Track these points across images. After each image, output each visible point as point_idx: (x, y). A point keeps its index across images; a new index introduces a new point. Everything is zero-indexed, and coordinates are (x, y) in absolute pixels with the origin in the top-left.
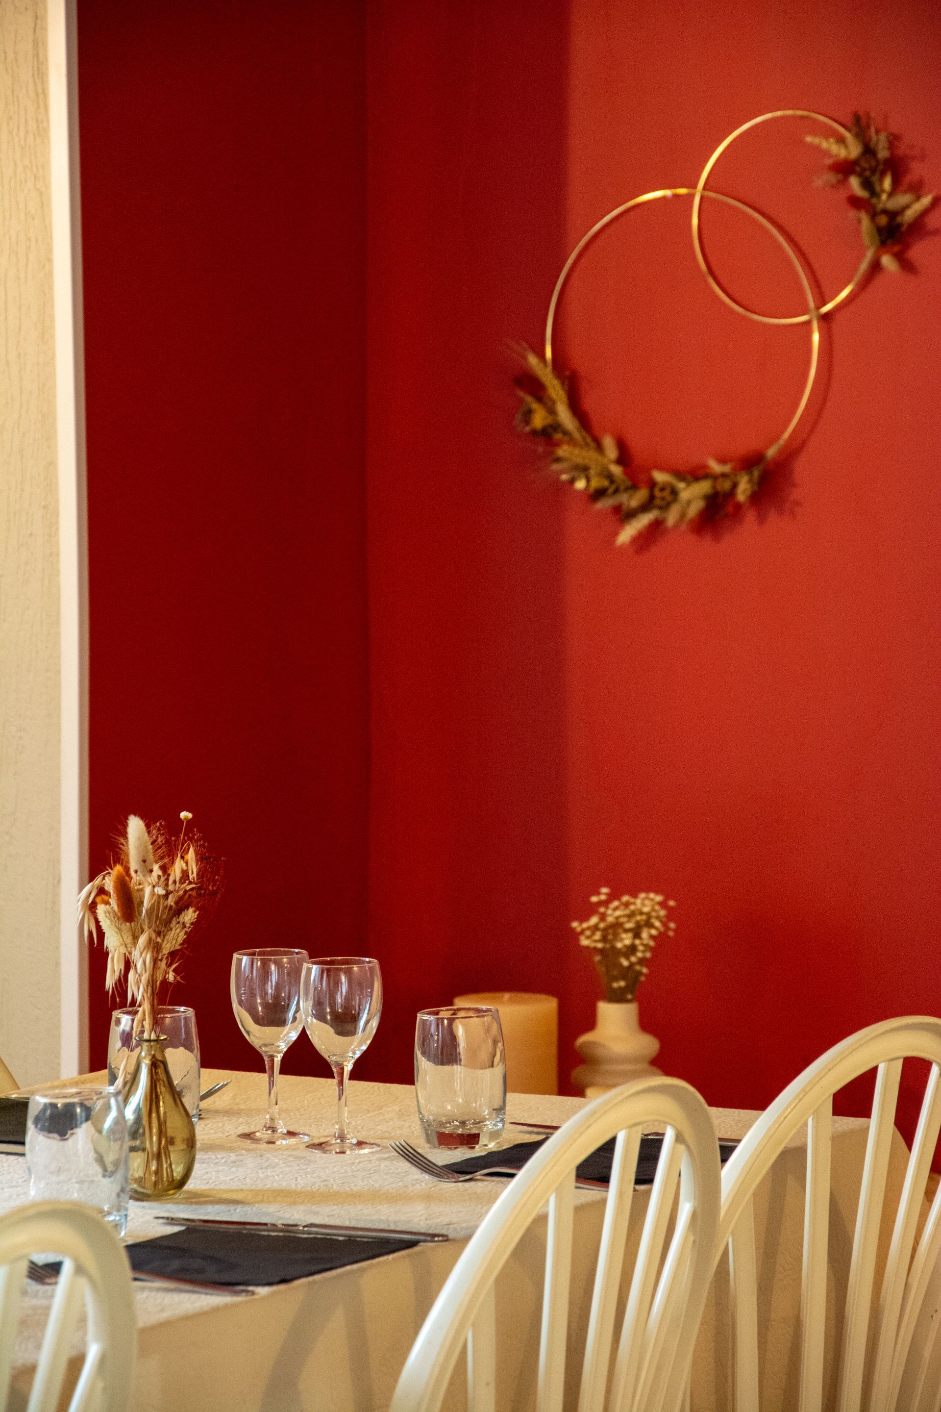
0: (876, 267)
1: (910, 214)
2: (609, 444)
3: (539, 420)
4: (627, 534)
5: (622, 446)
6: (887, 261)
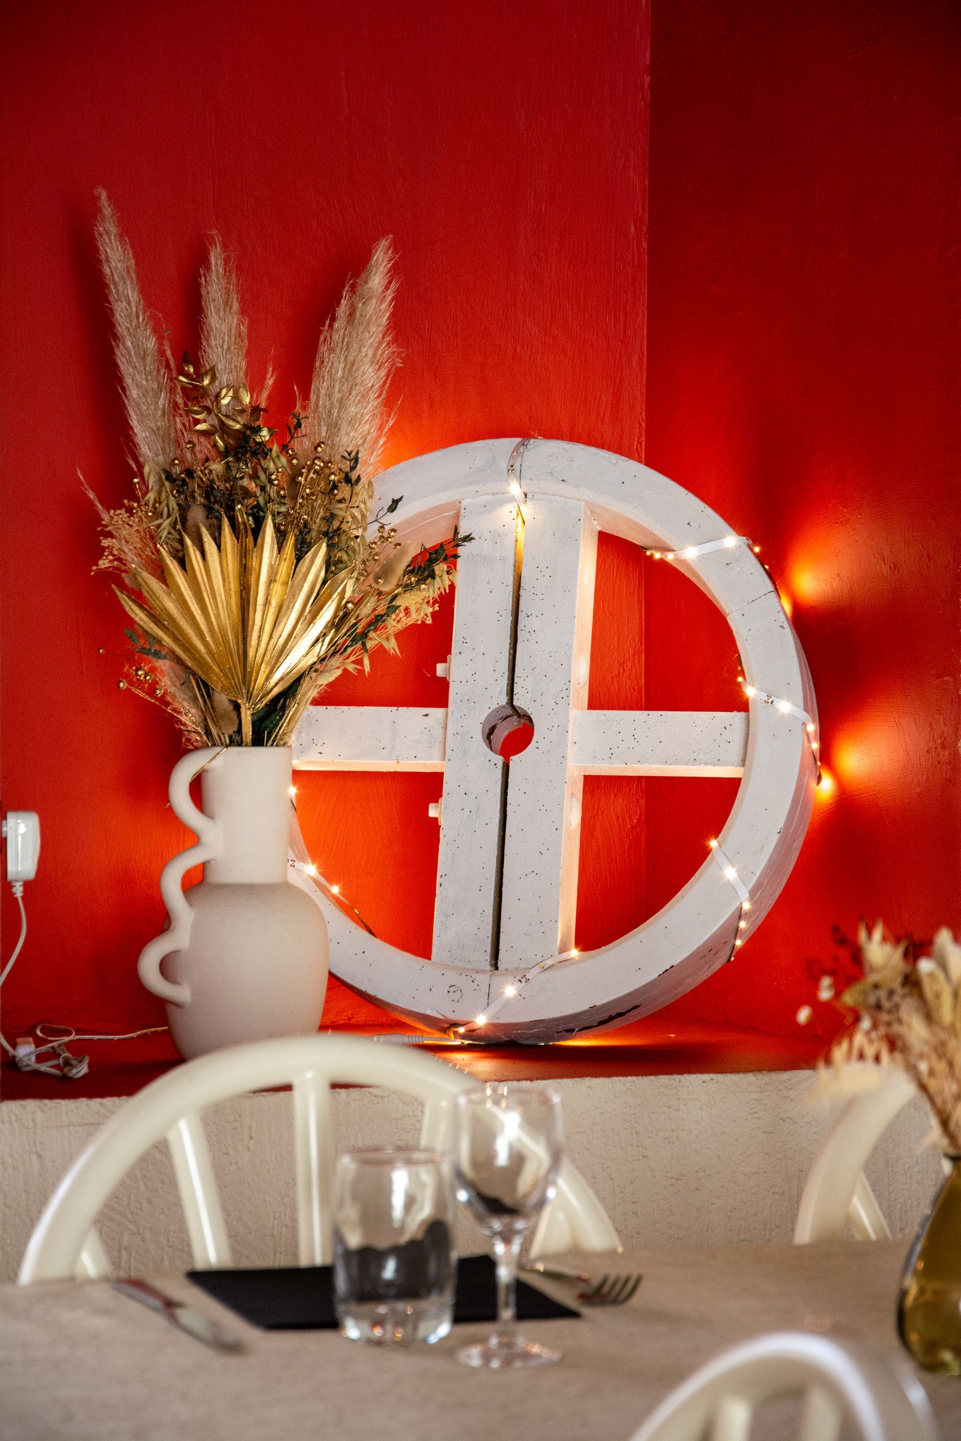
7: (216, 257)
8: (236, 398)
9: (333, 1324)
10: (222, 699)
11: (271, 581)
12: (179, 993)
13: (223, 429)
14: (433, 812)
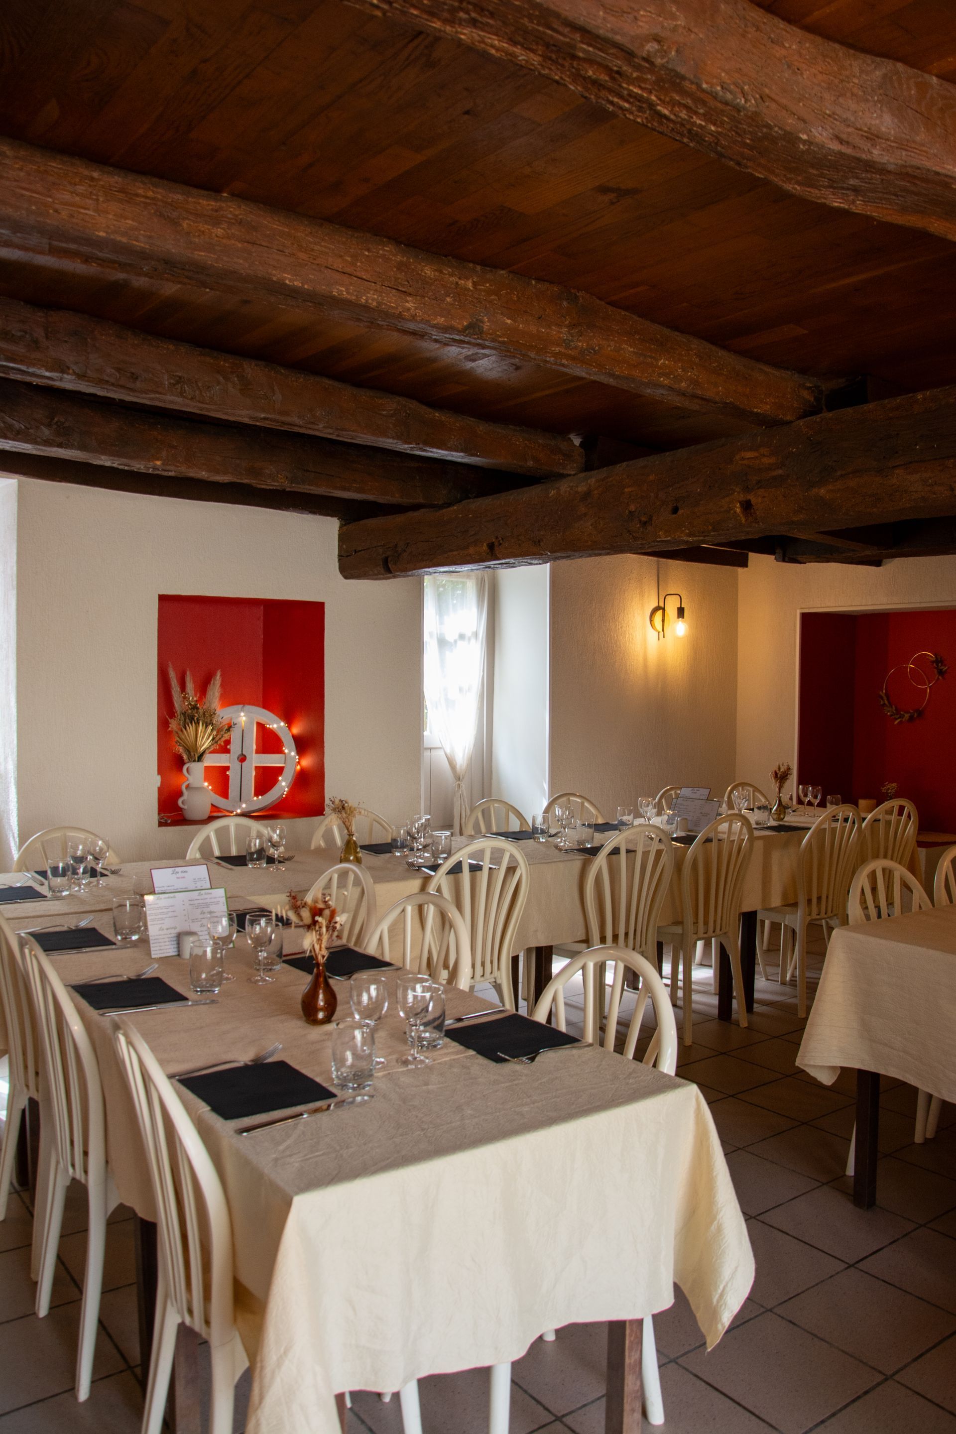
0: (938, 678)
1: (944, 670)
2: (894, 707)
3: (882, 703)
4: (896, 722)
5: (896, 707)
6: (940, 677)
7: (188, 673)
8: (193, 698)
9: (246, 865)
10: (192, 754)
11: (201, 732)
12: (185, 807)
13: (190, 704)
14: (228, 773)
